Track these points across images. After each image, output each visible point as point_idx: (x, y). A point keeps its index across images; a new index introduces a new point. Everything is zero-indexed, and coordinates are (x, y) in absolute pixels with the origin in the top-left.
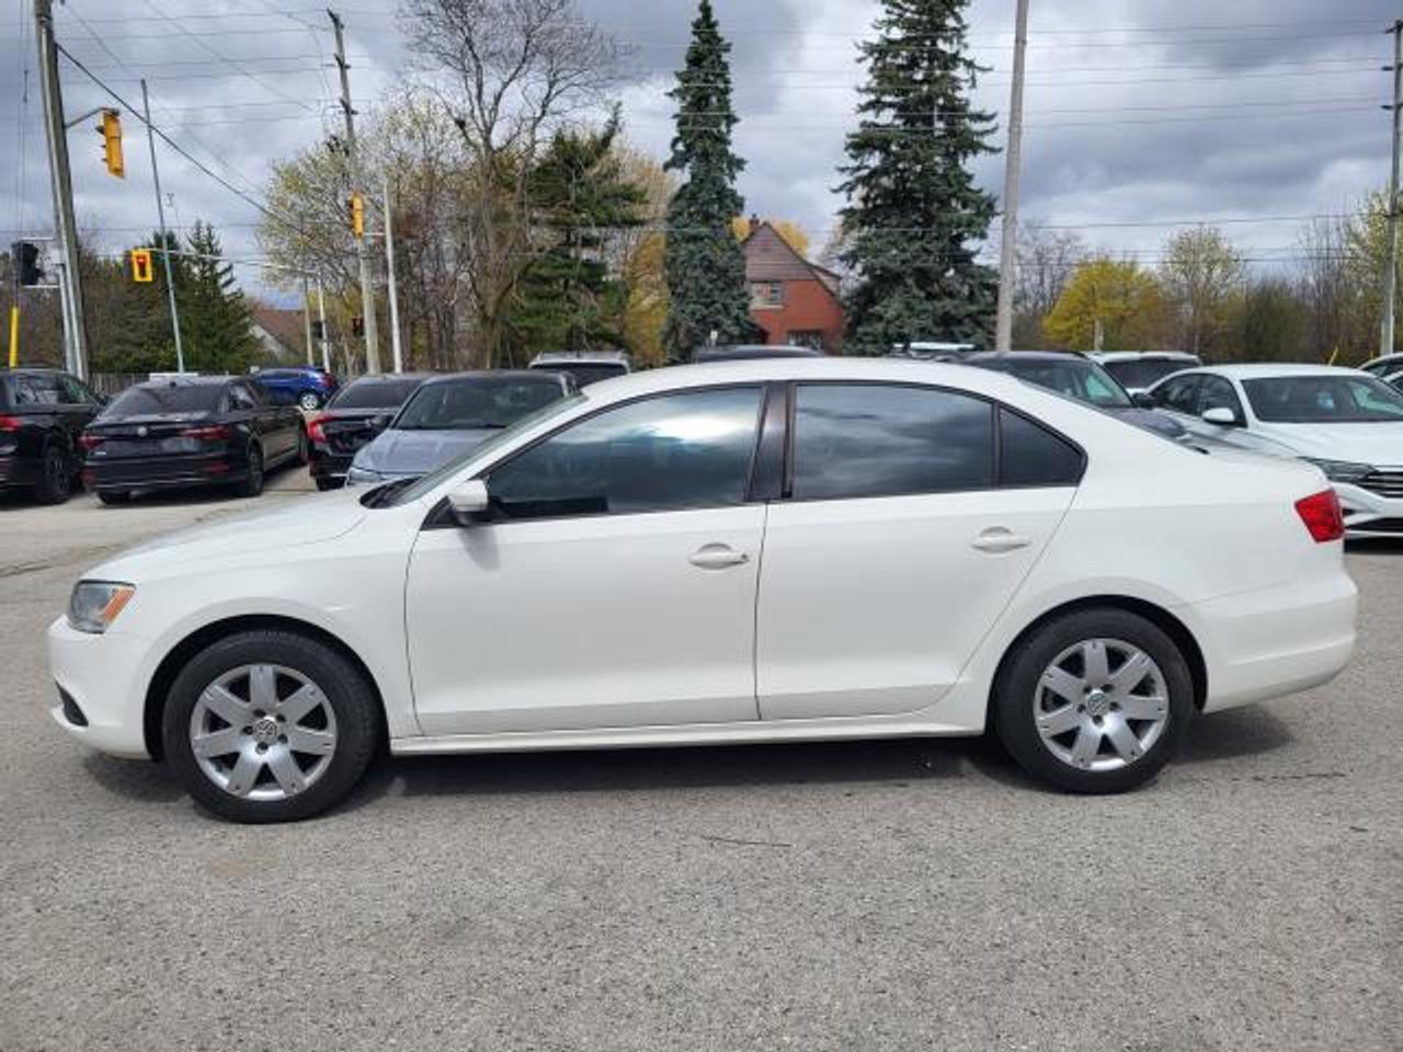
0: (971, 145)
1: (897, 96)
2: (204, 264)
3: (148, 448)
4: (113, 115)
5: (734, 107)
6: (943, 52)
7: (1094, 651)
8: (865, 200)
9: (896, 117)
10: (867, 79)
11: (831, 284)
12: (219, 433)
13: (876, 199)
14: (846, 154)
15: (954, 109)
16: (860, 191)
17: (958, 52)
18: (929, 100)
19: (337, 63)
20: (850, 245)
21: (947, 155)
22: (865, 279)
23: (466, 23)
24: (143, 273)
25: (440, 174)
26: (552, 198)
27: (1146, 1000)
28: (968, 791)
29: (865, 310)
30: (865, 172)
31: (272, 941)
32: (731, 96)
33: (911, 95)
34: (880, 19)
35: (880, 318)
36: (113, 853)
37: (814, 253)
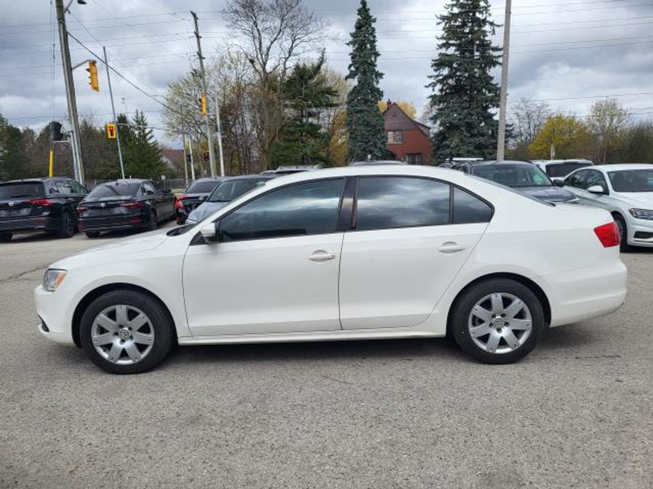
0: (492, 63)
1: (456, 40)
2: (140, 129)
3: (105, 213)
4: (93, 63)
5: (378, 49)
6: (479, 18)
7: (496, 298)
8: (441, 90)
9: (456, 50)
10: (441, 33)
11: (425, 131)
12: (136, 205)
13: (446, 90)
14: (433, 69)
15: (484, 45)
16: (439, 86)
17: (486, 18)
18: (472, 42)
19: (195, 36)
20: (434, 112)
21: (481, 68)
22: (441, 128)
23: (254, 15)
24: (112, 134)
25: (243, 85)
26: (294, 94)
27: (494, 454)
28: (439, 363)
29: (442, 143)
30: (441, 78)
31: (116, 423)
32: (376, 43)
33: (463, 40)
34: (448, 4)
35: (449, 147)
36: (58, 386)
37: (418, 116)
